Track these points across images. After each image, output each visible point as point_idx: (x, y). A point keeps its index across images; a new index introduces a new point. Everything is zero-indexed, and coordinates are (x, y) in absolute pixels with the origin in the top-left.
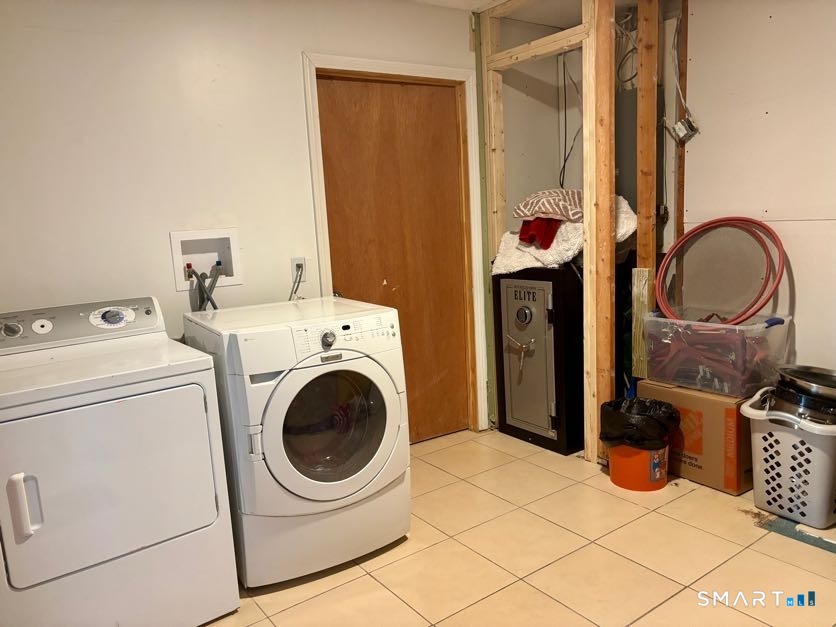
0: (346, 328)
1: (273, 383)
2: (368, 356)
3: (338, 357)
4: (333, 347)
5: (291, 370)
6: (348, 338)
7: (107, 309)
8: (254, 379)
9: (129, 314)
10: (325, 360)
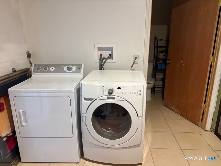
0: (119, 88)
1: (90, 102)
2: (126, 100)
3: (114, 98)
4: (112, 95)
5: (96, 99)
6: (119, 92)
7: (69, 66)
8: (85, 99)
9: (74, 68)
10: (108, 98)
